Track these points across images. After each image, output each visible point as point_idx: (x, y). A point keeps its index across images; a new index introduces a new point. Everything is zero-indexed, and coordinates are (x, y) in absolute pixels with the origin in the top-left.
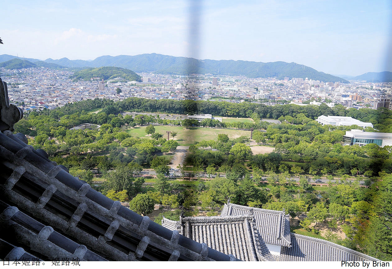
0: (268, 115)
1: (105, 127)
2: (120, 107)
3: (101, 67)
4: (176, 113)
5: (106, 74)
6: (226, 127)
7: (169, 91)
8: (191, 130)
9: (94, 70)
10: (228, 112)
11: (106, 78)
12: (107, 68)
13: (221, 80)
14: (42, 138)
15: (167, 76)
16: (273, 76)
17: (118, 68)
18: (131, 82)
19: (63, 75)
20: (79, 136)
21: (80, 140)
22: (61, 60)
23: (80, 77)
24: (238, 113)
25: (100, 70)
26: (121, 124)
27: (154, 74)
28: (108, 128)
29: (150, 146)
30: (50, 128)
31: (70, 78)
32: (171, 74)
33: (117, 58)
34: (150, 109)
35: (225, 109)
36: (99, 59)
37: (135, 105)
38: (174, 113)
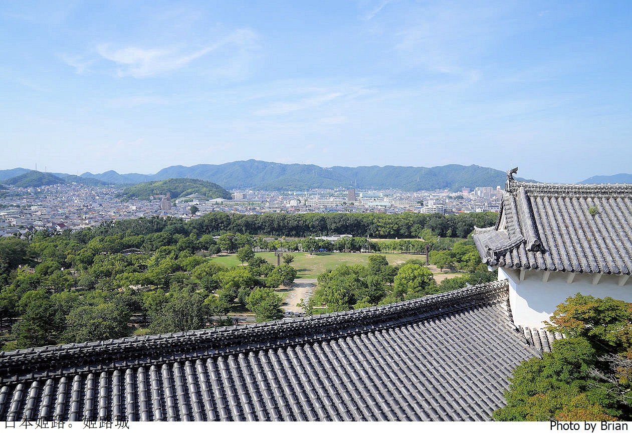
0: (449, 232)
1: (165, 250)
2: (194, 228)
3: (167, 180)
4: (291, 236)
5: (175, 189)
6: (379, 250)
7: (277, 210)
8: (318, 257)
9: (156, 184)
10: (379, 229)
11: (175, 195)
12: (176, 180)
13: (361, 195)
14: (48, 268)
15: (273, 194)
16: (444, 187)
17: (193, 180)
18: (215, 200)
19: (106, 194)
20: (117, 263)
21: (117, 269)
22: (105, 174)
23: (133, 195)
24: (398, 230)
25: (165, 183)
26: (194, 249)
27: (252, 191)
28: (170, 252)
29: (245, 275)
30: (66, 253)
31: (117, 198)
32: (279, 190)
33: (193, 169)
34: (246, 230)
35: (374, 225)
36: (165, 171)
37: (220, 225)
38: (287, 235)
